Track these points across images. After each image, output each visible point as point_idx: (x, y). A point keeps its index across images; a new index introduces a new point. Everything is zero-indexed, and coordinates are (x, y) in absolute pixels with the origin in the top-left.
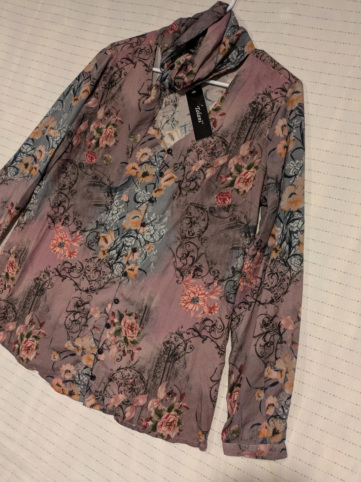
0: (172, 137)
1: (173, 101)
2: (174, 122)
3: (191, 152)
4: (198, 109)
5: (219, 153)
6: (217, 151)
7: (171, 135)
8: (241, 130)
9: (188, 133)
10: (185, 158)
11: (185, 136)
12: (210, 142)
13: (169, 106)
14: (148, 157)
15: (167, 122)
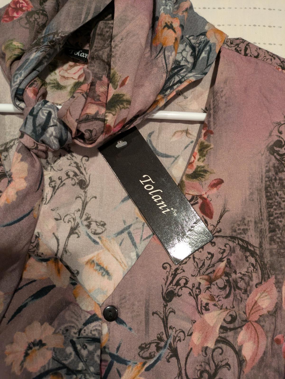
0: (102, 268)
1: (71, 174)
2: (93, 225)
3: (175, 299)
4: (149, 183)
5: (247, 279)
6: (239, 275)
7: (98, 265)
8: (272, 210)
9: (141, 246)
10: (165, 321)
11: (138, 256)
12: (210, 256)
13: (64, 189)
14: (49, 355)
15: (73, 231)
